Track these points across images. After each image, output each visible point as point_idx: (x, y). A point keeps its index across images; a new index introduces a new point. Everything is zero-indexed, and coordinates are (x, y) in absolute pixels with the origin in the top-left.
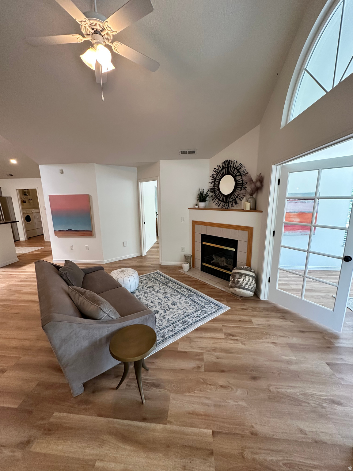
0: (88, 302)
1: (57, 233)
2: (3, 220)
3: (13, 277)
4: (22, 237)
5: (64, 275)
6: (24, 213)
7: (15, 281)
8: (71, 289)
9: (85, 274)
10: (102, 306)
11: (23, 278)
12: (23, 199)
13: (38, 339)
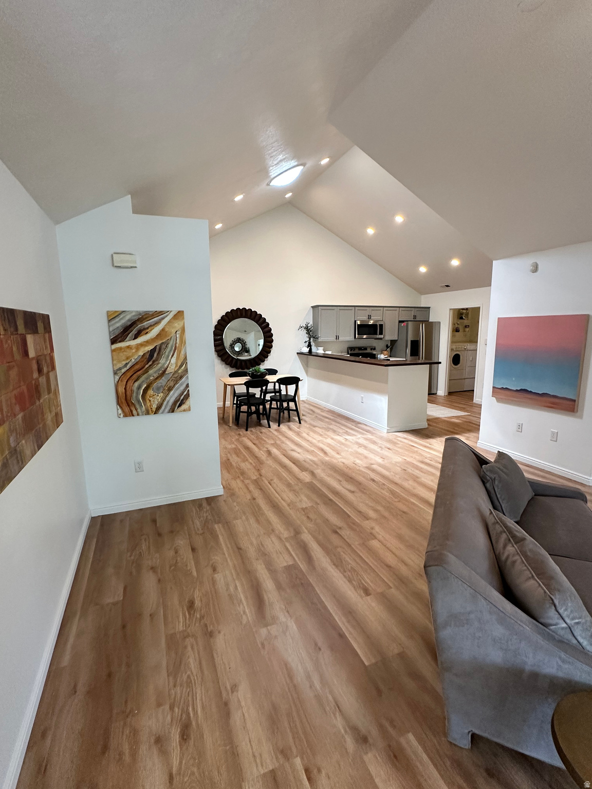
0: (525, 568)
1: (496, 391)
2: (422, 358)
3: (414, 452)
4: (442, 391)
5: (488, 481)
6: (452, 350)
7: (415, 458)
8: (494, 517)
9: (535, 495)
10: (557, 596)
11: (426, 458)
12: (456, 326)
13: (419, 574)
